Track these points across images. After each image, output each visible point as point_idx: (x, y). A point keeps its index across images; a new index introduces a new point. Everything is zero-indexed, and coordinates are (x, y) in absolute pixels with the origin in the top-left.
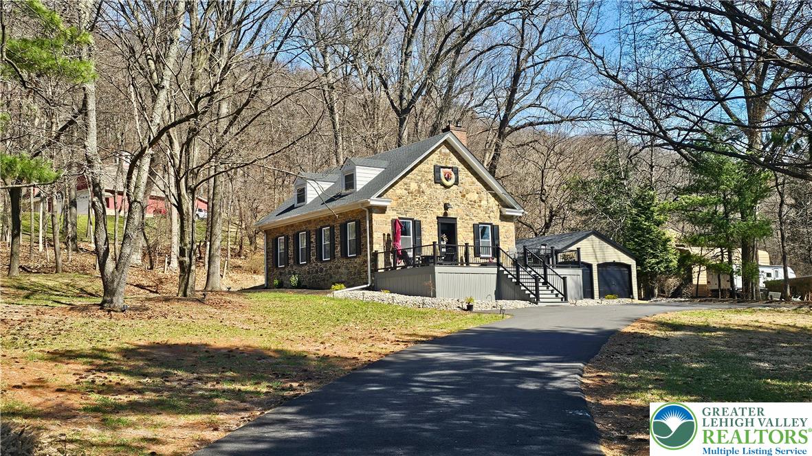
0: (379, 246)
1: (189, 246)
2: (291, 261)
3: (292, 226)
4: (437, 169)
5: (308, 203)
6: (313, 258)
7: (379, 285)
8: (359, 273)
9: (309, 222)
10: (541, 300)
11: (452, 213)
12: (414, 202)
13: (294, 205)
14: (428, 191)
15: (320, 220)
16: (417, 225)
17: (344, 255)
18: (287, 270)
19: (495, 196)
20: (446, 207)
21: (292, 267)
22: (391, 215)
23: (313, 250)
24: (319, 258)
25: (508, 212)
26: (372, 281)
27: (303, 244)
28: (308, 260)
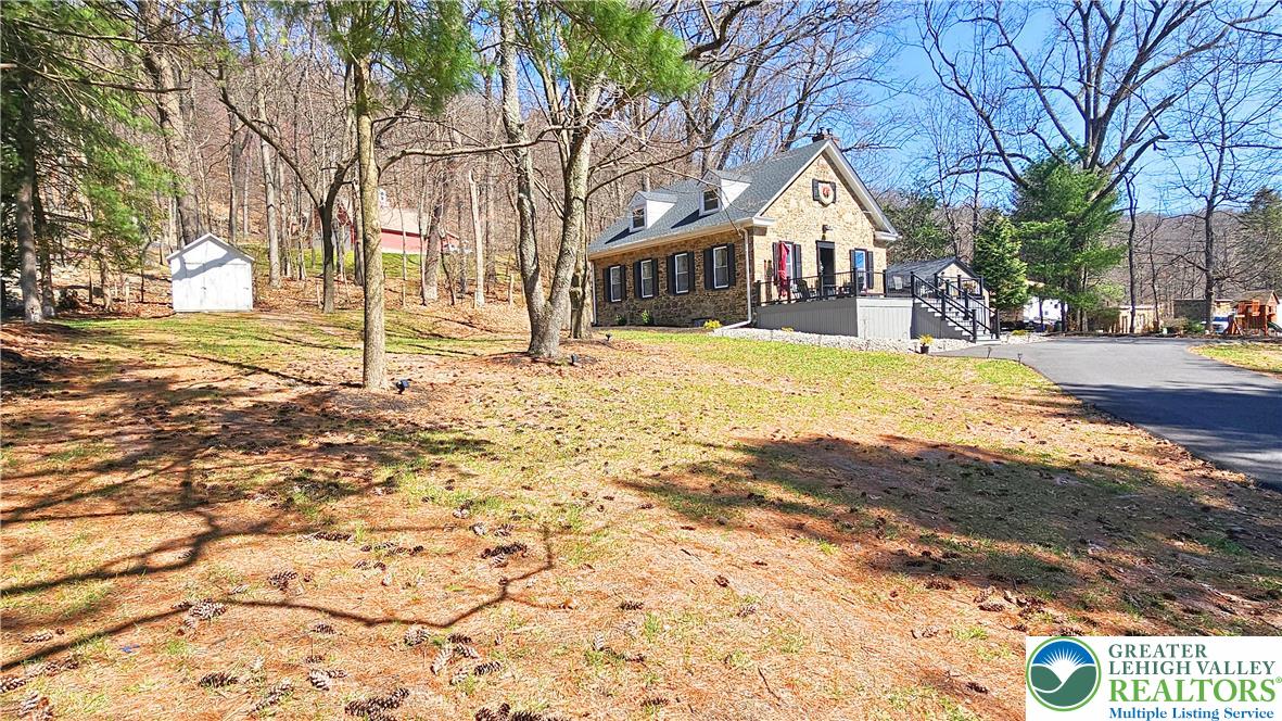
0: (760, 276)
1: (583, 272)
2: (630, 295)
3: (631, 253)
4: (815, 183)
5: (649, 226)
6: (662, 291)
7: (763, 322)
8: (733, 307)
9: (656, 248)
10: (979, 338)
11: (829, 237)
12: (794, 223)
13: (628, 229)
14: (807, 210)
15: (672, 246)
16: (797, 249)
17: (709, 285)
18: (624, 304)
19: (869, 217)
20: (825, 229)
21: (631, 300)
22: (773, 237)
23: (663, 281)
24: (672, 290)
25: (881, 236)
26: (754, 317)
27: (645, 274)
28: (656, 292)
